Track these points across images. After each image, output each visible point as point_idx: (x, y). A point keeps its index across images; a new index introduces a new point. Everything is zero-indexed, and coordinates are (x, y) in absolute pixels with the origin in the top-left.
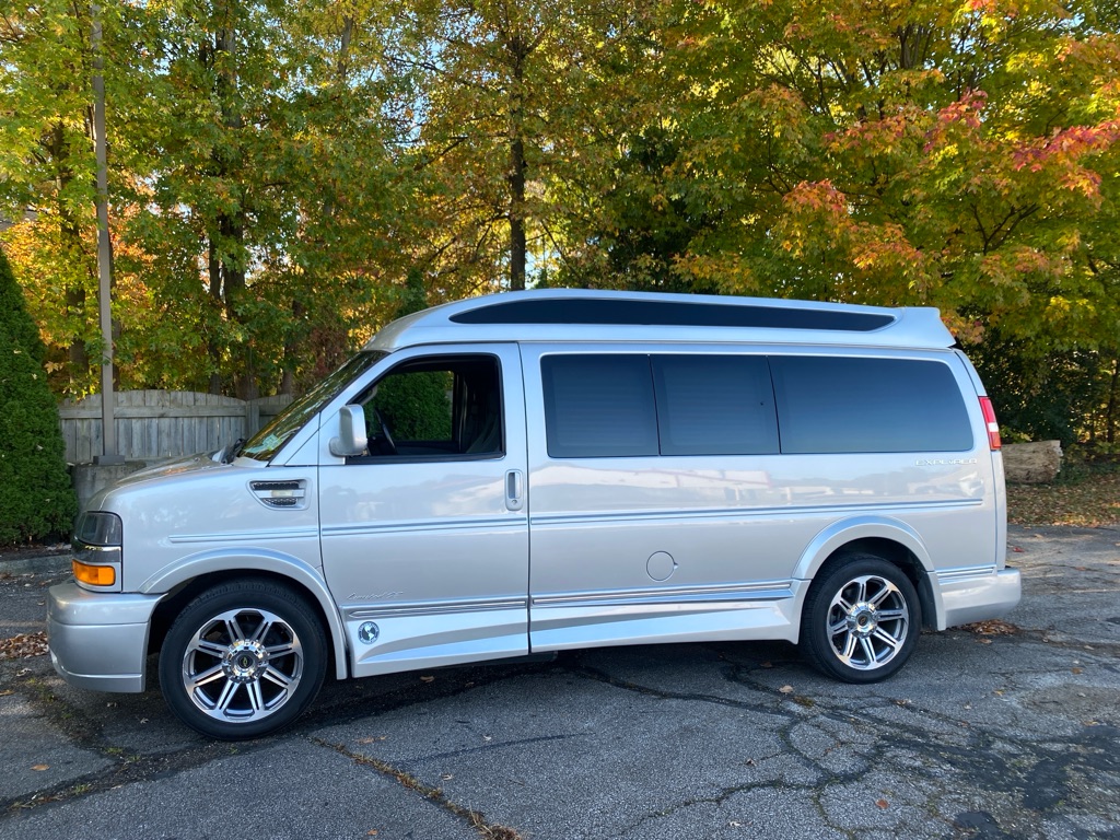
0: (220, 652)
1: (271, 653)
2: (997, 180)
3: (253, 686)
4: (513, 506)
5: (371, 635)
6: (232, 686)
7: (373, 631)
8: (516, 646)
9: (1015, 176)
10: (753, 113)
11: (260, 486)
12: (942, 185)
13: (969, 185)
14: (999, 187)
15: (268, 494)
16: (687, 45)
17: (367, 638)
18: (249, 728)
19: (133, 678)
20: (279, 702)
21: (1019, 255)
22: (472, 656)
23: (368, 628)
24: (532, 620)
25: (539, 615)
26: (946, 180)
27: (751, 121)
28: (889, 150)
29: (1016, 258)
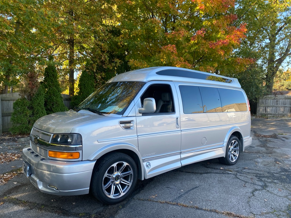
0: (110, 176)
1: (124, 175)
2: (205, 50)
3: (119, 186)
4: (178, 127)
5: (149, 166)
6: (114, 187)
7: (149, 165)
8: (178, 165)
9: (209, 49)
10: (150, 25)
11: (121, 123)
12: (193, 49)
13: (200, 50)
14: (205, 51)
15: (123, 125)
16: (129, 3)
17: (148, 167)
18: (120, 199)
19: (87, 189)
20: (127, 189)
21: (208, 67)
22: (169, 169)
23: (148, 164)
24: (181, 157)
25: (183, 156)
26: (194, 48)
27: (150, 27)
28: (180, 39)
29: (207, 68)
